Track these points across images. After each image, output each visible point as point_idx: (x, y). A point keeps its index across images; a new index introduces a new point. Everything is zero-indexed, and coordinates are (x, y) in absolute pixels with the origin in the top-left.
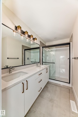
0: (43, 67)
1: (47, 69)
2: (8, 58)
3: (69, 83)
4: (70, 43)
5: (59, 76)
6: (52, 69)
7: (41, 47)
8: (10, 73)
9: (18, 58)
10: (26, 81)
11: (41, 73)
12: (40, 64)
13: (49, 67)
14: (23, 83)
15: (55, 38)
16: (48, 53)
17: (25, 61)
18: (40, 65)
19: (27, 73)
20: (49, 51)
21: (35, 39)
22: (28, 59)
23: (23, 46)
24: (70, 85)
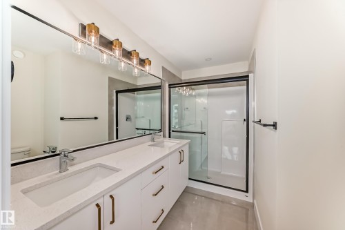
0: (172, 144)
1: (181, 152)
2: (62, 119)
3: (247, 191)
4: (248, 76)
5: (219, 171)
6: (198, 150)
7: (167, 85)
8: (60, 172)
9: (96, 118)
10: (111, 196)
11: (163, 167)
12: (164, 136)
13: (188, 146)
14: (98, 205)
15: (206, 60)
16: (187, 103)
17: (117, 126)
18: (162, 139)
19: (116, 170)
20: (191, 95)
21: (146, 61)
22: (128, 118)
23: (111, 80)
24: (248, 198)
